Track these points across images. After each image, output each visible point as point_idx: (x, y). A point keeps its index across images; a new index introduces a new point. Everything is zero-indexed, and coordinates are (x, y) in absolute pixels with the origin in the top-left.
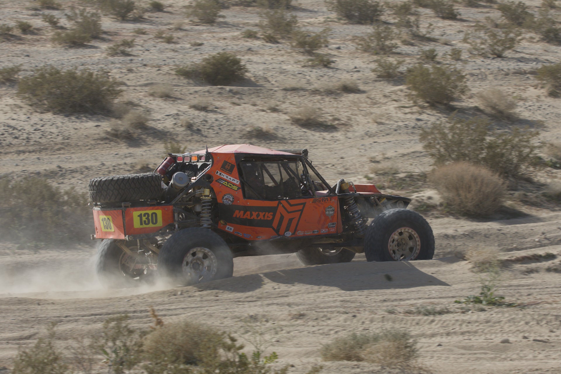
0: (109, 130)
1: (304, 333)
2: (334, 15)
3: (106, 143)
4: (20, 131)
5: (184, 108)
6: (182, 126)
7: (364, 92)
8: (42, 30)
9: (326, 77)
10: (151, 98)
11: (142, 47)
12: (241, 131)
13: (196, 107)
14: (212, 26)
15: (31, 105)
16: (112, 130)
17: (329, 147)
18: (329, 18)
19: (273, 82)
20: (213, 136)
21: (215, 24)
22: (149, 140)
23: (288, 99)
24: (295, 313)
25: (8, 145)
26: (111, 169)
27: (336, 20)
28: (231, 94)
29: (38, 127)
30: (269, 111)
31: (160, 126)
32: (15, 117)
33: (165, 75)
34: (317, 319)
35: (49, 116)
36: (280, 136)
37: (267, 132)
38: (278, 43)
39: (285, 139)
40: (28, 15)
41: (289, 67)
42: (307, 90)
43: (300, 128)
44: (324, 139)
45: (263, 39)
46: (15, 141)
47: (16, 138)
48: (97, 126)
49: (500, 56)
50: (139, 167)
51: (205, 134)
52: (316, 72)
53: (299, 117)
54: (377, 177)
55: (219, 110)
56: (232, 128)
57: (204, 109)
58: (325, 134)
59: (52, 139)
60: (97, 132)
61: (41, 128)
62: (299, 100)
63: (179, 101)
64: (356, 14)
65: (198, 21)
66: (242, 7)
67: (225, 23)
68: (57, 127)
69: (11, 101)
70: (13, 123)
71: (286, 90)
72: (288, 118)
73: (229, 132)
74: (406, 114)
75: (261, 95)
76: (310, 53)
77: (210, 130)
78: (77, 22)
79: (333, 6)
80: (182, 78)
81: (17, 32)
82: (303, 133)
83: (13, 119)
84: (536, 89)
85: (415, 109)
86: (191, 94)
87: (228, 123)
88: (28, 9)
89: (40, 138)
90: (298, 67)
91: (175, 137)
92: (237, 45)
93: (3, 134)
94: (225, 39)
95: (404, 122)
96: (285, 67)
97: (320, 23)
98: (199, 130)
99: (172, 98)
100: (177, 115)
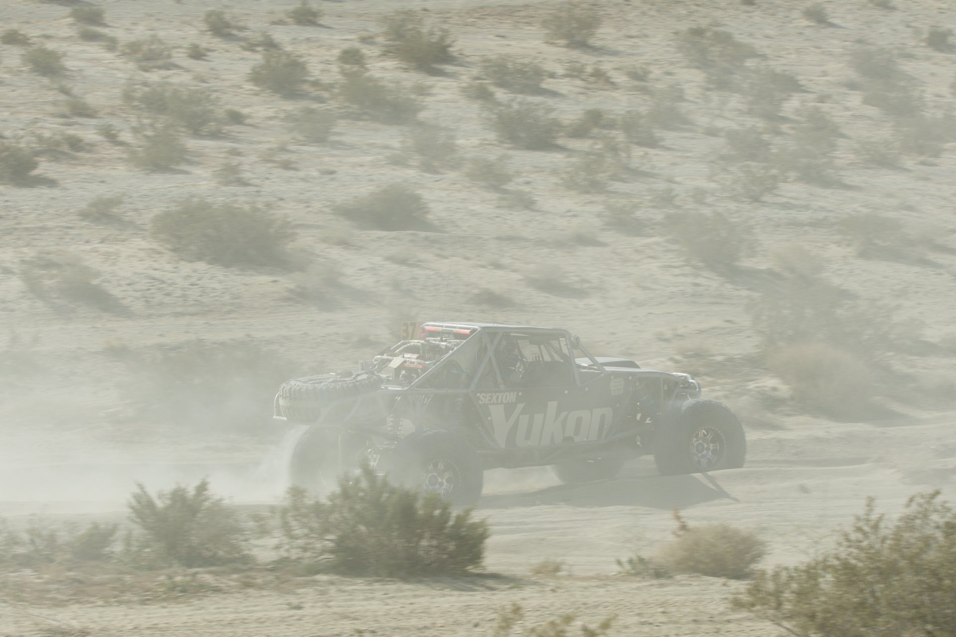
0: (292, 286)
2: (492, 136)
3: (290, 306)
4: (170, 285)
5: (377, 260)
6: (386, 284)
7: (604, 245)
8: (96, 146)
9: (535, 223)
11: (254, 173)
12: (465, 293)
13: (392, 259)
15: (173, 251)
16: (297, 287)
17: (586, 318)
18: (485, 140)
19: (465, 228)
20: (430, 299)
22: (347, 302)
23: (507, 252)
25: (159, 305)
27: (494, 142)
28: (428, 243)
29: (193, 280)
30: (490, 267)
31: (357, 284)
32: (156, 265)
33: (316, 213)
35: (201, 266)
36: (517, 301)
37: (500, 295)
38: (438, 173)
39: (525, 305)
40: (58, 124)
41: (477, 208)
42: (526, 240)
43: (538, 291)
44: (576, 307)
45: (417, 167)
46: (167, 300)
47: (168, 295)
48: (275, 281)
49: (756, 199)
50: (355, 339)
51: (419, 296)
52: (518, 216)
53: (536, 276)
54: (686, 360)
55: (424, 264)
56: (452, 289)
57: (403, 262)
58: (575, 301)
59: (217, 298)
60: (276, 290)
62: (521, 253)
63: (365, 251)
64: (523, 135)
65: (304, 139)
67: (340, 143)
68: (220, 282)
69: (144, 244)
70: (157, 274)
71: (498, 238)
72: (520, 277)
73: (449, 294)
74: (676, 276)
75: (468, 245)
76: (495, 188)
77: (424, 291)
80: (342, 219)
81: (65, 148)
82: (545, 299)
83: (156, 269)
84: (839, 246)
85: (687, 270)
86: (373, 241)
87: (444, 283)
88: (53, 115)
89: (201, 296)
90: (490, 208)
92: (384, 175)
93: (148, 290)
94: (360, 165)
95: (678, 287)
96: (472, 208)
97: (474, 147)
98: (410, 291)
99: (354, 246)
100: (373, 269)
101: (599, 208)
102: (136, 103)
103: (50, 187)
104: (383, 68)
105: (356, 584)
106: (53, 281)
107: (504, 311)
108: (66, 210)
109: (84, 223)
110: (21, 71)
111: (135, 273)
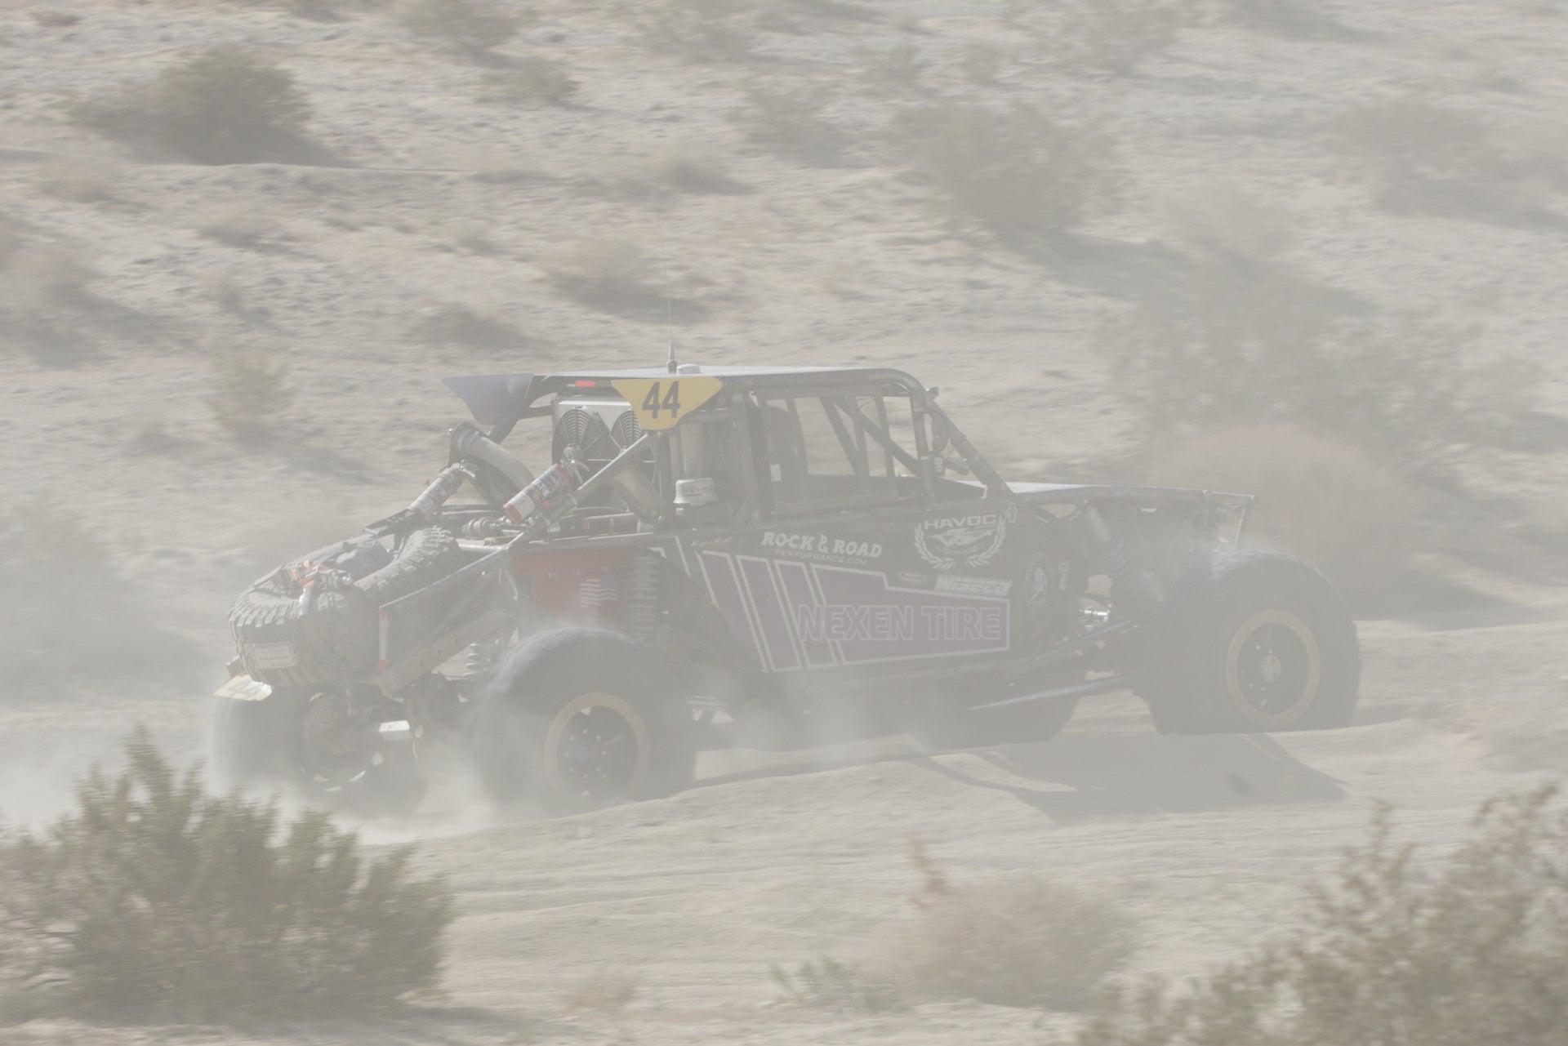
5: (183, 237)
6: (205, 297)
7: (745, 190)
10: (51, 203)
12: (403, 316)
13: (220, 234)
19: (399, 154)
20: (314, 332)
23: (504, 212)
28: (310, 193)
30: (464, 250)
31: (133, 299)
33: (31, 123)
36: (530, 334)
37: (488, 320)
38: (329, 17)
39: (550, 344)
41: (431, 103)
45: (280, 3)
49: (1122, 71)
50: (130, 433)
51: (287, 325)
52: (533, 121)
53: (576, 270)
55: (297, 247)
56: (369, 306)
57: (247, 241)
58: (675, 330)
62: (539, 215)
63: (150, 214)
71: (484, 178)
72: (538, 274)
73: (363, 319)
74: (925, 263)
76: (478, 55)
77: (299, 314)
82: (599, 327)
84: (1328, 183)
85: (952, 248)
86: (173, 189)
87: (350, 290)
90: (463, 104)
92: (197, 24)
95: (929, 290)
96: (419, 103)
98: (263, 313)
99: (124, 203)
100: (173, 259)
101: (732, 99)
107: (499, 360)
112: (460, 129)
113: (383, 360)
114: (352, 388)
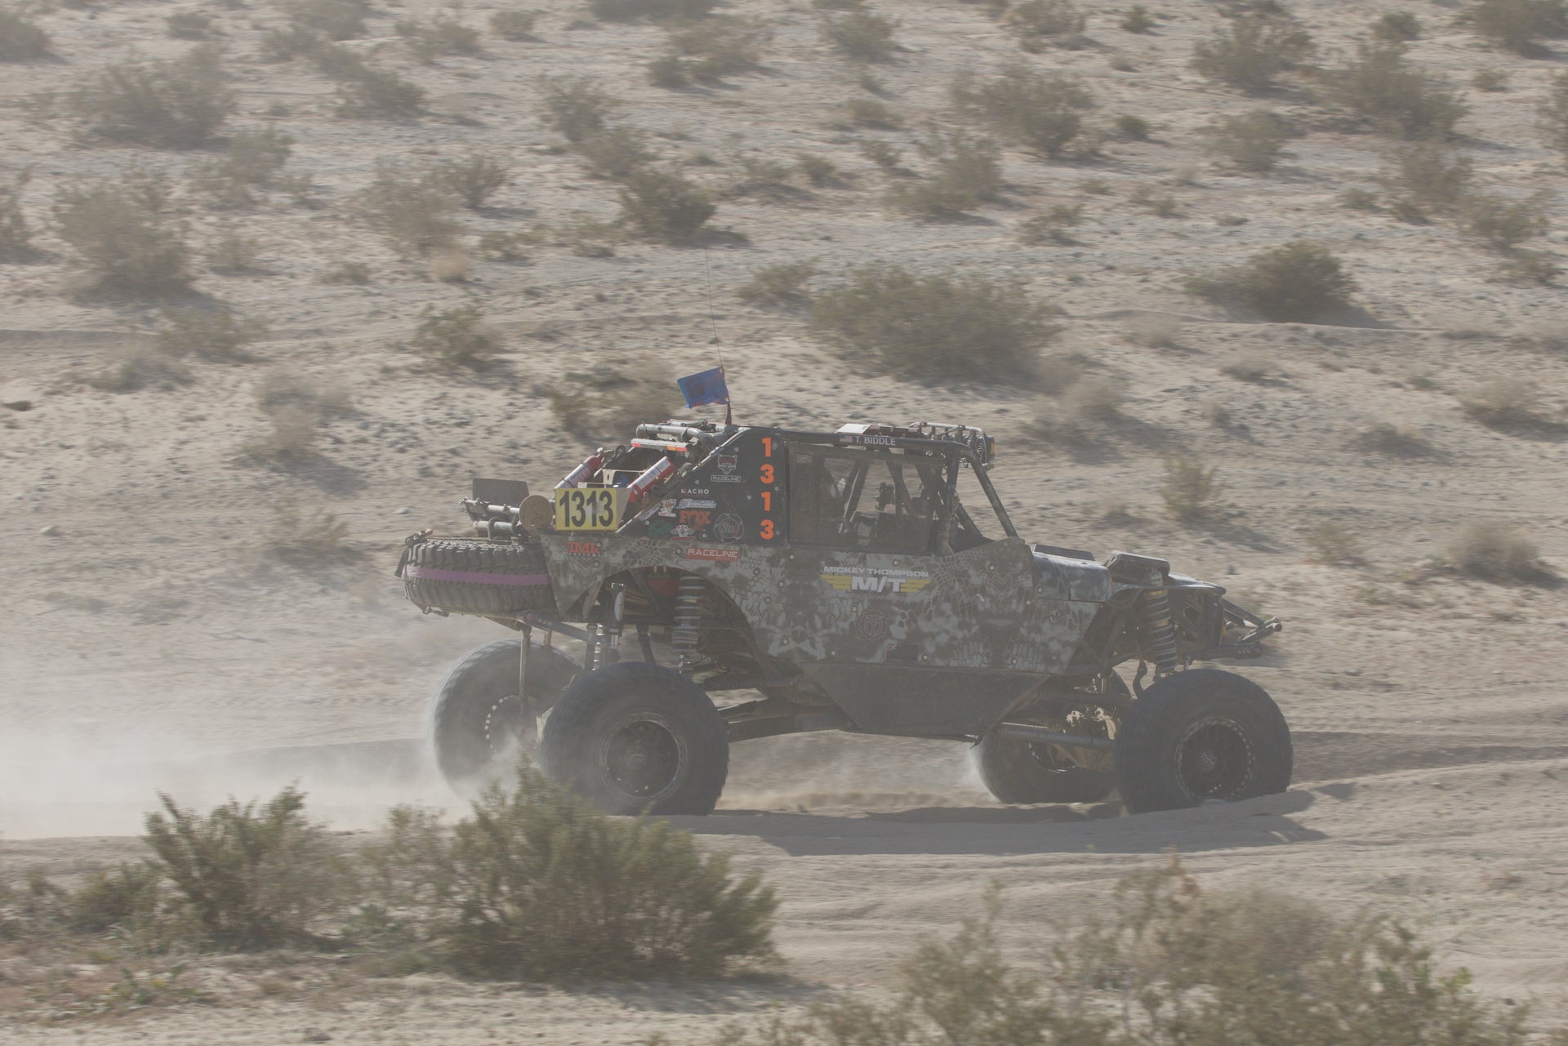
0: (1029, 420)
1: (1519, 923)
2: (1557, 159)
3: (1022, 453)
4: (816, 417)
5: (1209, 373)
6: (1203, 417)
8: (858, 177)
9: (1543, 308)
10: (1129, 348)
11: (1101, 224)
12: (1345, 432)
13: (1236, 373)
14: (1266, 177)
15: (842, 358)
16: (1037, 421)
17: (1554, 476)
18: (1545, 165)
19: (1417, 318)
20: (1278, 442)
21: (1272, 174)
22: (1125, 447)
23: (1456, 359)
24: (1496, 874)
26: (1036, 515)
27: (1561, 170)
28: (1319, 344)
29: (860, 409)
30: (1410, 386)
31: (1150, 416)
32: (804, 383)
33: (1158, 292)
34: (1548, 891)
35: (885, 384)
36: (1436, 446)
37: (1407, 436)
38: (1426, 222)
39: (1449, 454)
40: (824, 141)
41: (1454, 282)
42: (1500, 339)
43: (1484, 428)
44: (1543, 457)
45: (1390, 212)
48: (1000, 411)
50: (1101, 513)
51: (1258, 437)
52: (1521, 296)
53: (1482, 402)
55: (1290, 382)
56: (1322, 424)
57: (1255, 377)
58: (1545, 446)
60: (1000, 425)
61: (868, 413)
62: (1480, 362)
63: (1196, 357)
65: (1233, 164)
66: (1335, 134)
67: (1298, 172)
68: (906, 412)
69: (793, 347)
70: (799, 399)
71: (1449, 336)
72: (1456, 404)
73: (1316, 434)
75: (1391, 347)
76: (1503, 248)
77: (1270, 429)
78: (943, 161)
79: (1555, 136)
80: (1199, 301)
81: (800, 181)
82: (1491, 442)
83: (800, 390)
86: (1223, 340)
87: (1313, 413)
88: (823, 126)
90: (1476, 283)
91: (1186, 442)
92: (1328, 225)
94: (1298, 210)
96: (1445, 282)
97: (1524, 178)
98: (1243, 428)
99: (1178, 348)
100: (1192, 389)
102: (972, 106)
103: (730, 247)
104: (1447, 46)
105: (469, 994)
106: (606, 411)
107: (1408, 464)
108: (721, 286)
109: (746, 309)
110: (818, 53)
111: (761, 397)
112: (1464, 301)
113: (1323, 463)
114: (1282, 483)
